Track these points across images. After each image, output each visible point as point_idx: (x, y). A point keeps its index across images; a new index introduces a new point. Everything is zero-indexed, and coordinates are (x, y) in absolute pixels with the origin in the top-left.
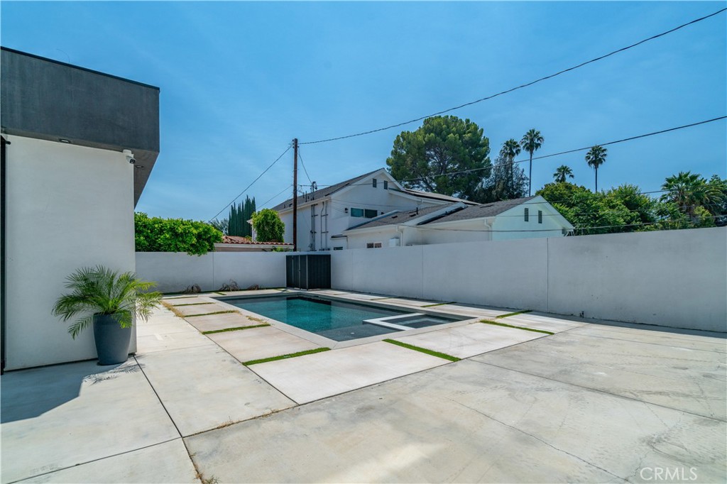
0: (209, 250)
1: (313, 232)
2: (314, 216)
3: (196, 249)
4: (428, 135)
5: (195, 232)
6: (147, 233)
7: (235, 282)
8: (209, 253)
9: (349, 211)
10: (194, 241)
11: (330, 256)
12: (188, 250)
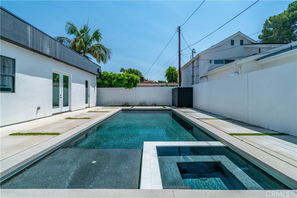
0: (134, 87)
1: (193, 76)
2: (193, 67)
3: (128, 86)
4: (291, 13)
5: (127, 78)
6: (110, 80)
7: (145, 102)
8: (133, 88)
9: (213, 62)
10: (127, 82)
11: (192, 88)
12: (124, 86)
